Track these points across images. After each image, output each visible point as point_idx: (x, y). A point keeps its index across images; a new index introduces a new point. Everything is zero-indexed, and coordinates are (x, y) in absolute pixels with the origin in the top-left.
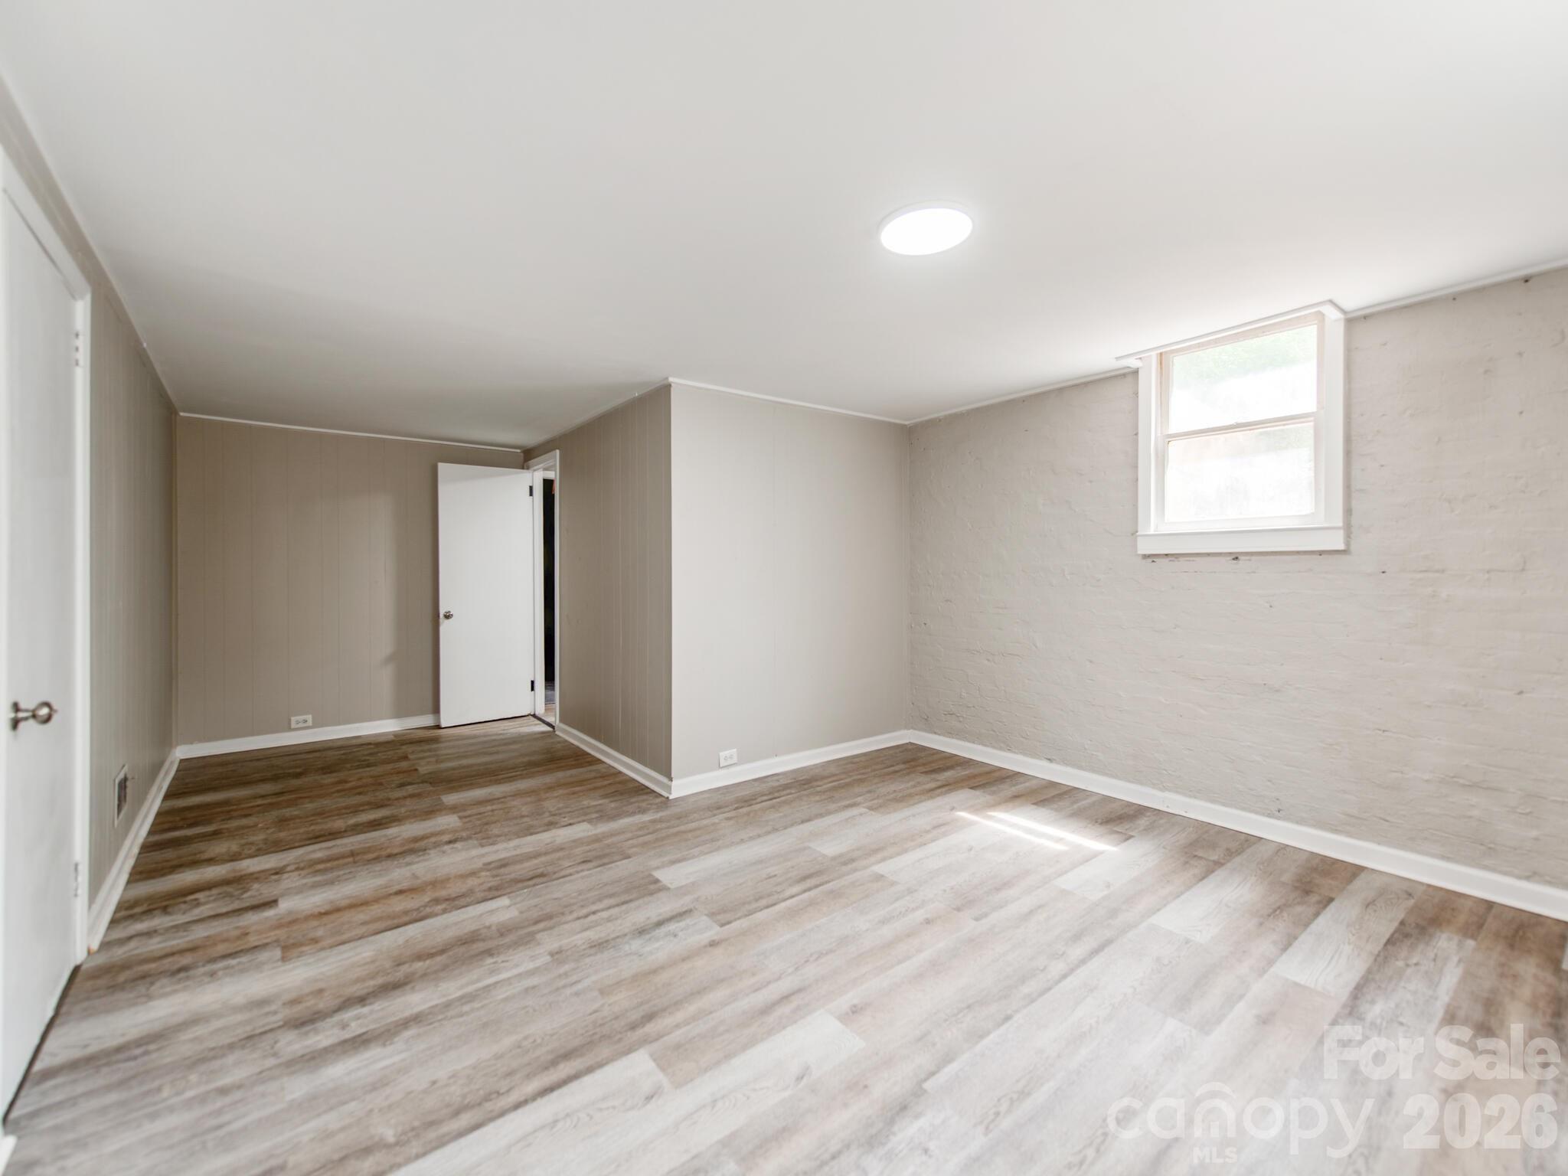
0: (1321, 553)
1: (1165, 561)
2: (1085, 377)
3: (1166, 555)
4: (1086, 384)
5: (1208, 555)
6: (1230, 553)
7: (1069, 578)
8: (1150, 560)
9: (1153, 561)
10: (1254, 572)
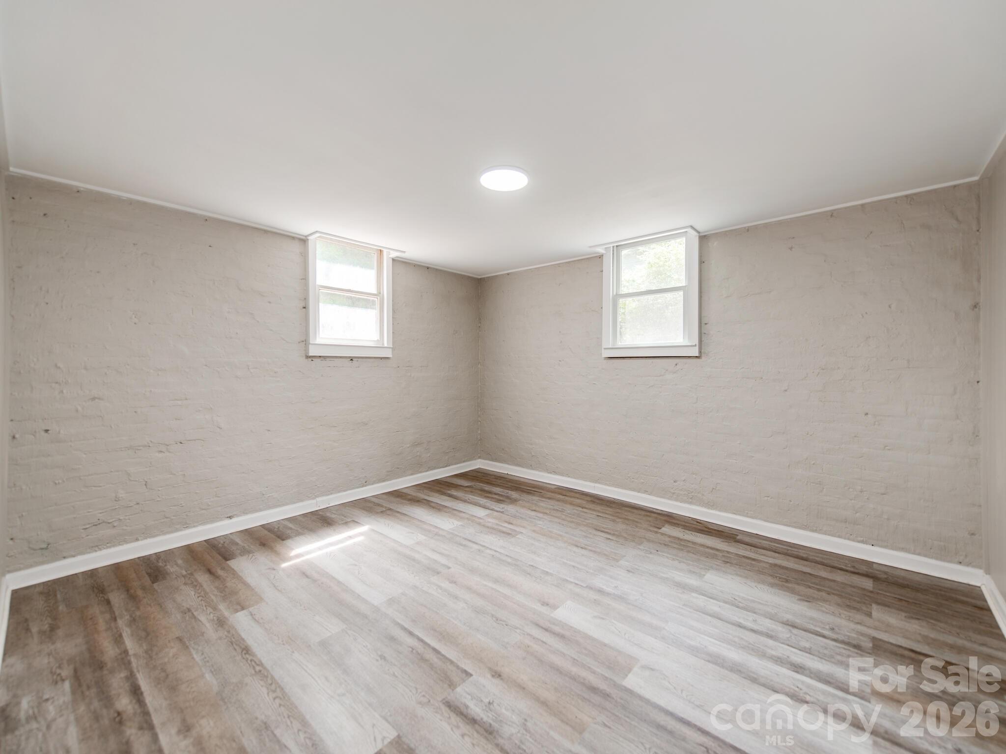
0: (381, 358)
1: (319, 360)
2: (268, 226)
3: (320, 356)
4: (266, 232)
5: (341, 357)
6: (350, 357)
7: (252, 371)
8: (310, 360)
9: (312, 360)
10: (359, 367)
